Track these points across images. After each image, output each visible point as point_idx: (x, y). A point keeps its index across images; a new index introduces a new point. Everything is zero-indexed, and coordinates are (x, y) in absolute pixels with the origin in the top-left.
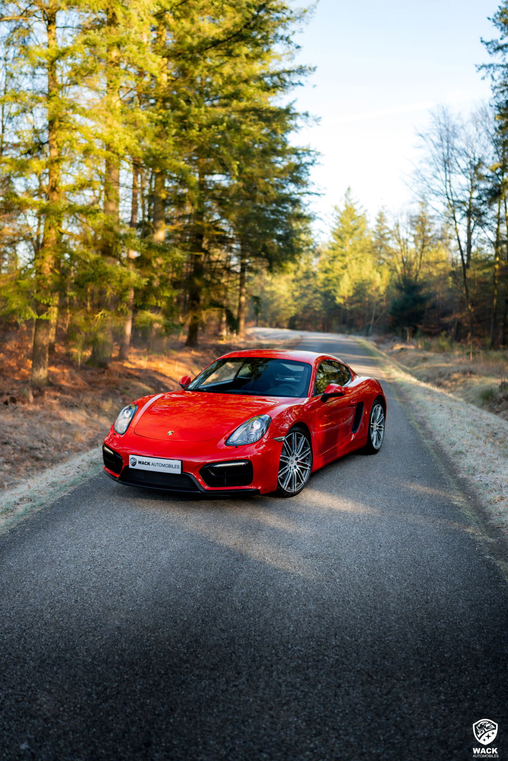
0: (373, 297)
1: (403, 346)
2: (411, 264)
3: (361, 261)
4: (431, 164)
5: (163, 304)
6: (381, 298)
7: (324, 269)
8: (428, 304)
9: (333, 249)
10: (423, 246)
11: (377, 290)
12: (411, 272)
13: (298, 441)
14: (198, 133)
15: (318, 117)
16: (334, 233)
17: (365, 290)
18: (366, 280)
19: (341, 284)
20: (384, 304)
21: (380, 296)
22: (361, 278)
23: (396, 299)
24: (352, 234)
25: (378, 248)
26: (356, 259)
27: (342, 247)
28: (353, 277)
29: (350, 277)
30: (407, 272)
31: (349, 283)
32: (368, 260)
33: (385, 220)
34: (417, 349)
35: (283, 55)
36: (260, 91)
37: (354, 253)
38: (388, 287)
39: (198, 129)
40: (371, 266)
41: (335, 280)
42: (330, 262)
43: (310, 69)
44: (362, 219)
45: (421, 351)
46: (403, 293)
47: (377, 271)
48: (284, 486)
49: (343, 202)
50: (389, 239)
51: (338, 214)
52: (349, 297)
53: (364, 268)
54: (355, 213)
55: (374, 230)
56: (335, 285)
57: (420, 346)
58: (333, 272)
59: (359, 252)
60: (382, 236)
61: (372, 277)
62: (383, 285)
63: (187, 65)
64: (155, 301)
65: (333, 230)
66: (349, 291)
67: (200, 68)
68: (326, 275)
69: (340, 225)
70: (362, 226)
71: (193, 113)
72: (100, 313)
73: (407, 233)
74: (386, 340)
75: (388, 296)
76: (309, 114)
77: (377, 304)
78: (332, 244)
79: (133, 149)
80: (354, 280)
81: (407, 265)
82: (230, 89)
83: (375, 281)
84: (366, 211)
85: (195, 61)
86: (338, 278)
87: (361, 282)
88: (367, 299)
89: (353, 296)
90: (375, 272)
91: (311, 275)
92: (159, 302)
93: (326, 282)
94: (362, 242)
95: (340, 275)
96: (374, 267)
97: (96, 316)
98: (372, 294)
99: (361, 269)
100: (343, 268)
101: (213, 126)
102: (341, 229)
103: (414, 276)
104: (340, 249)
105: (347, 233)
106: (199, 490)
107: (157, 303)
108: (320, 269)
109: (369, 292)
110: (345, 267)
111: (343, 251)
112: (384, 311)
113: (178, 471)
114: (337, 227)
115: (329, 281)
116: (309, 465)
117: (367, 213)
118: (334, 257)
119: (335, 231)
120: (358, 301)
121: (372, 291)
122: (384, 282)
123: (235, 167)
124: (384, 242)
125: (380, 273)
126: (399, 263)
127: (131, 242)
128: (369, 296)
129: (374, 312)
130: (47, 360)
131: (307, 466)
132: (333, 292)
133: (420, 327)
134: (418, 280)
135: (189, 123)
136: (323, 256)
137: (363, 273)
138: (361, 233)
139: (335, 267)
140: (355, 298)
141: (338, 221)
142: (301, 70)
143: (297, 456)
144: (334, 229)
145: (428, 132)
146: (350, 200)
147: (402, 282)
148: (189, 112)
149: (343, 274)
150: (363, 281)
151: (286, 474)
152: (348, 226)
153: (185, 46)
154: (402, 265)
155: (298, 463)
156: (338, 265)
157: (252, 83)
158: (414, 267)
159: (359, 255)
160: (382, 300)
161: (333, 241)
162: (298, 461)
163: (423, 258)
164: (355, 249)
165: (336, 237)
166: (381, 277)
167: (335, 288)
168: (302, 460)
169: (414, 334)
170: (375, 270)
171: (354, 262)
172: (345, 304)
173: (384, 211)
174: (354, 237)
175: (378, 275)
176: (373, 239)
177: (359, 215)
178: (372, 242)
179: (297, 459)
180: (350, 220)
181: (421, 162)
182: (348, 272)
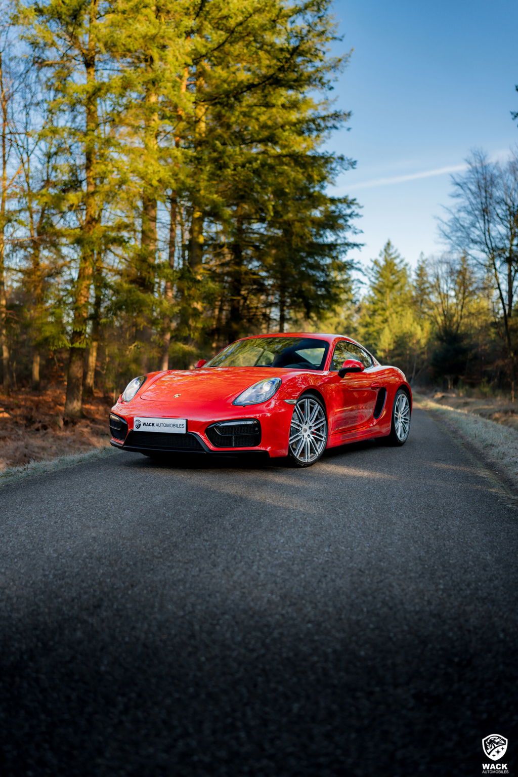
0: (414, 350)
1: (443, 394)
2: (452, 316)
3: (401, 315)
4: (469, 213)
5: (196, 335)
6: (422, 350)
7: (364, 323)
8: (470, 356)
9: (374, 303)
10: (464, 298)
11: (418, 342)
12: (452, 323)
13: (312, 409)
14: (233, 172)
15: (353, 160)
16: (374, 288)
17: (406, 343)
18: (407, 333)
19: (381, 337)
20: (425, 356)
21: (421, 348)
22: (402, 331)
23: (437, 351)
24: (392, 288)
25: (418, 302)
26: (397, 313)
27: (382, 301)
28: (394, 331)
29: (391, 331)
30: (448, 324)
31: (390, 336)
32: (409, 314)
33: (426, 275)
34: (458, 396)
35: (319, 105)
36: (295, 134)
37: (394, 307)
38: (429, 339)
39: (232, 168)
40: (412, 319)
41: (375, 334)
42: (370, 317)
43: (345, 114)
44: (403, 274)
45: (462, 398)
46: (444, 344)
47: (418, 324)
48: (297, 454)
49: (383, 256)
50: (430, 292)
51: (378, 269)
52: (390, 351)
53: (404, 322)
54: (395, 268)
55: (415, 284)
56: (375, 339)
57: (461, 394)
58: (374, 326)
59: (400, 306)
60: (422, 290)
61: (412, 329)
62: (425, 338)
63: (223, 112)
64: (188, 332)
65: (372, 284)
66: (389, 345)
67: (237, 113)
68: (366, 329)
69: (381, 279)
70: (403, 280)
71: (228, 153)
72: (134, 345)
73: (448, 287)
74: (428, 391)
75: (429, 348)
76: (345, 158)
77: (418, 356)
78: (372, 298)
79: (166, 181)
80: (394, 333)
81: (448, 316)
82: (265, 133)
83: (416, 334)
84: (406, 265)
85: (231, 107)
86: (379, 332)
87: (401, 335)
88: (408, 352)
89: (394, 350)
90: (415, 324)
91: (352, 330)
92: (191, 332)
93: (367, 336)
94: (402, 296)
95: (380, 329)
96: (414, 320)
97: (130, 347)
98: (414, 347)
99: (402, 322)
100: (383, 322)
101: (247, 165)
102: (381, 284)
103: (455, 327)
104: (380, 303)
105: (387, 287)
106: (204, 450)
107: (190, 335)
108: (360, 324)
109: (410, 345)
110: (385, 321)
111: (383, 305)
112: (425, 364)
113: (183, 431)
114: (377, 282)
115: (370, 334)
116: (323, 435)
117: (407, 268)
118: (375, 311)
119: (376, 286)
120: (399, 355)
121: (413, 344)
122: (425, 335)
123: (271, 207)
124: (425, 297)
125: (421, 326)
126: (440, 315)
127: (163, 272)
128: (410, 349)
129: (415, 365)
130: (81, 393)
131: (322, 437)
132: (373, 346)
133: (462, 378)
134: (459, 332)
135: (224, 163)
136: (364, 311)
137: (403, 326)
138: (401, 288)
139: (376, 321)
140: (396, 352)
141: (378, 276)
142: (336, 116)
143: (311, 424)
144: (374, 283)
145: (465, 181)
146: (390, 255)
147: (442, 334)
148: (224, 152)
149: (384, 328)
150: (404, 334)
151: (298, 441)
152: (388, 280)
153: (221, 91)
154: (443, 318)
155: (313, 433)
156: (378, 319)
157: (287, 127)
158: (455, 319)
159: (400, 309)
160: (423, 353)
161: (373, 295)
162: (313, 430)
163: (464, 310)
164: (395, 303)
165: (376, 291)
166: (422, 330)
167: (376, 342)
168: (316, 430)
169: (455, 383)
170: (415, 323)
171: (394, 316)
172: (386, 357)
173: (424, 266)
174: (394, 291)
175: (419, 328)
176: (414, 293)
177: (399, 269)
178: (412, 297)
179: (310, 428)
180: (389, 274)
181: (459, 211)
182: (389, 326)
